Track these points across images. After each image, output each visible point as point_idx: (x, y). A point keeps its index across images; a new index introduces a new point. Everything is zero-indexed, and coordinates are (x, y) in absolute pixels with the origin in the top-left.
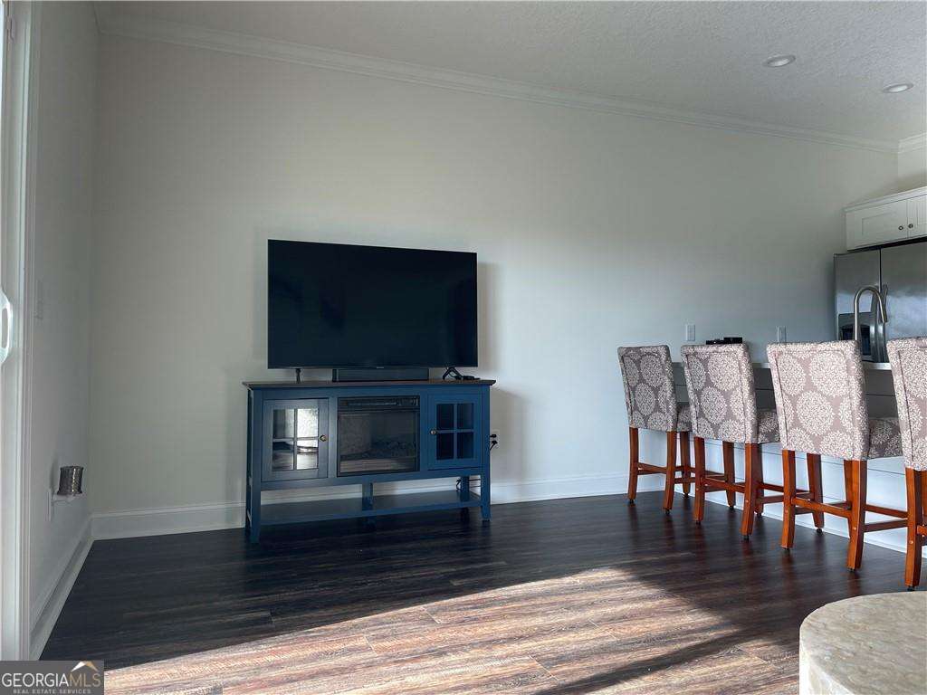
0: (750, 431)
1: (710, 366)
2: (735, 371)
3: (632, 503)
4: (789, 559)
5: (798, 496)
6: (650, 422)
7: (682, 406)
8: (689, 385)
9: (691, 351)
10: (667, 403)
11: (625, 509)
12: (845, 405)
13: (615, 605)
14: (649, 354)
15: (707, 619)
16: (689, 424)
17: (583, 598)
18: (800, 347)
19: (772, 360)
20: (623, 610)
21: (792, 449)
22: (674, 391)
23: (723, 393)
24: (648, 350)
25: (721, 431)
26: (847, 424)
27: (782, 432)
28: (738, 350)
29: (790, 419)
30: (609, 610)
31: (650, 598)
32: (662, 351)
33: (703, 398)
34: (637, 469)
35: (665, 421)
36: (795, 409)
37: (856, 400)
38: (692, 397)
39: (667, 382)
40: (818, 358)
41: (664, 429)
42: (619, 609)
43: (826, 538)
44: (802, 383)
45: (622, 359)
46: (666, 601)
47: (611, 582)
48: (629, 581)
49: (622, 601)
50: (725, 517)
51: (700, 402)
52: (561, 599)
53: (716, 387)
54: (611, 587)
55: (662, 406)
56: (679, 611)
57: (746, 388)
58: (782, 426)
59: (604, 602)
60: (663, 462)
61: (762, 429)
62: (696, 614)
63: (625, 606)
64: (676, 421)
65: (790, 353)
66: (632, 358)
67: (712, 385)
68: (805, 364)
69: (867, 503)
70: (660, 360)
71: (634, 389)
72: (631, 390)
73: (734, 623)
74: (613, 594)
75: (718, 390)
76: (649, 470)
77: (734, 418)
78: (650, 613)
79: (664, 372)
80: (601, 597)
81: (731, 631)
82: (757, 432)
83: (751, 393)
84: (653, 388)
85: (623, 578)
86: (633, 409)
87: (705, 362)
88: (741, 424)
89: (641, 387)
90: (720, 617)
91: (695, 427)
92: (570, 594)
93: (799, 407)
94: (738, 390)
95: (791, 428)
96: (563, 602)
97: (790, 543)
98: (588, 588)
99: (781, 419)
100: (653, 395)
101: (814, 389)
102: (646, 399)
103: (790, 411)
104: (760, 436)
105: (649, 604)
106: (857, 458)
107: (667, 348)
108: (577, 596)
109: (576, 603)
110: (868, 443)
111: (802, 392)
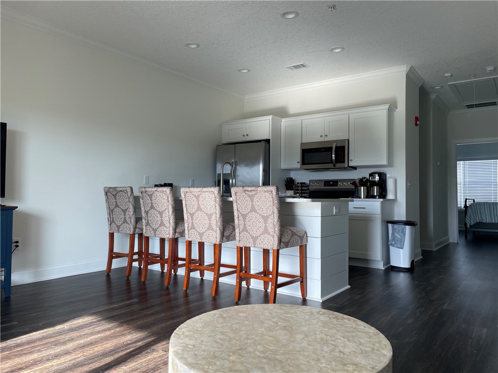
0: (171, 232)
1: (153, 198)
2: (166, 201)
3: (108, 275)
4: (186, 295)
5: (193, 263)
6: (121, 229)
7: (138, 220)
8: (142, 208)
9: (144, 190)
10: (130, 218)
11: (104, 278)
12: (214, 217)
13: (87, 337)
14: (121, 191)
15: (139, 335)
16: (142, 229)
17: (67, 337)
18: (195, 189)
19: (183, 196)
20: (91, 340)
21: (190, 240)
22: (135, 211)
23: (159, 212)
24: (121, 189)
25: (157, 233)
26: (214, 227)
27: (186, 232)
28: (167, 190)
29: (190, 225)
30: (82, 341)
31: (109, 329)
32: (129, 190)
33: (149, 215)
34: (112, 255)
35: (129, 228)
36: (192, 220)
37: (218, 215)
38: (144, 215)
39: (131, 207)
40: (203, 195)
41: (129, 232)
42: (89, 339)
43: (205, 282)
44: (196, 207)
45: (106, 194)
46: (118, 329)
47: (87, 324)
48: (98, 321)
49: (92, 334)
50: (158, 277)
51: (147, 217)
52: (52, 340)
53: (156, 210)
54: (86, 327)
55: (128, 220)
56: (124, 334)
57: (171, 210)
58: (186, 229)
59: (80, 337)
60: (127, 251)
61: (177, 231)
62: (134, 334)
63: (93, 337)
64: (135, 228)
65: (191, 192)
66: (111, 193)
67: (154, 208)
68: (197, 197)
69: (221, 263)
70: (127, 194)
71: (112, 211)
72: (111, 212)
73: (153, 334)
74: (87, 331)
75: (157, 211)
76: (119, 256)
77: (164, 225)
78: (107, 339)
79: (129, 201)
80: (78, 334)
81: (150, 340)
82: (175, 232)
83: (173, 212)
84: (123, 210)
85: (95, 320)
86: (111, 222)
87: (151, 196)
88: (167, 228)
89: (117, 209)
90: (146, 333)
91: (144, 231)
92: (59, 335)
93: (194, 219)
94: (167, 211)
95: (190, 229)
96: (53, 342)
97: (187, 287)
98: (71, 330)
99: (186, 225)
100: (123, 214)
101: (201, 210)
102: (119, 216)
103: (190, 221)
104: (177, 234)
105: (108, 333)
106: (218, 243)
107: (131, 188)
108: (63, 337)
109: (61, 341)
110: (222, 235)
111: (195, 211)
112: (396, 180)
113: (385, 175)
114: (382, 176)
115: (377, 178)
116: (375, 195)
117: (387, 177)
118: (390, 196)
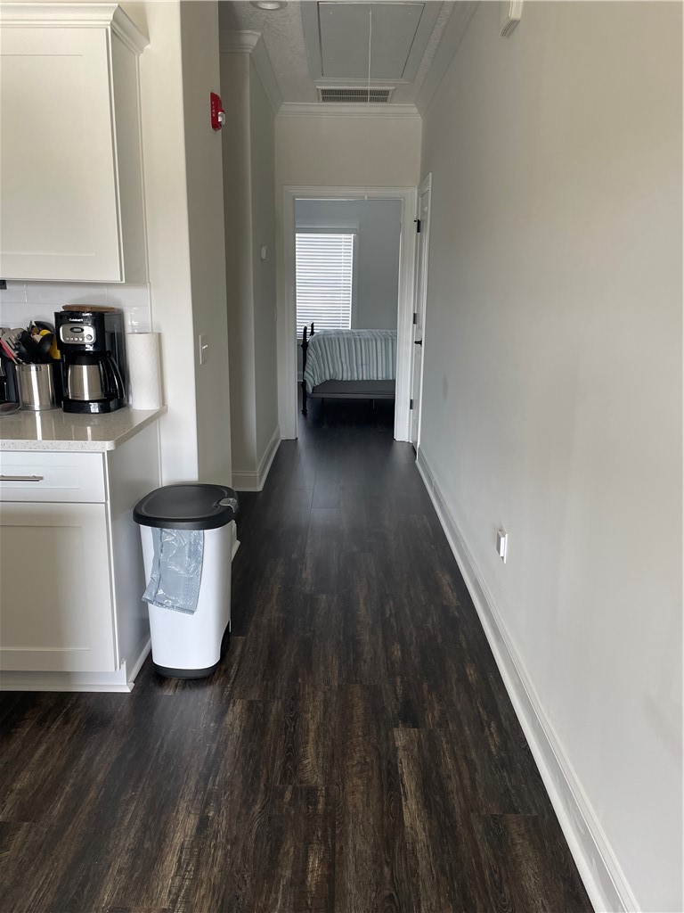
112: (159, 336)
113: (119, 315)
114: (108, 323)
115: (88, 334)
116: (87, 398)
117: (128, 329)
118: (141, 400)
